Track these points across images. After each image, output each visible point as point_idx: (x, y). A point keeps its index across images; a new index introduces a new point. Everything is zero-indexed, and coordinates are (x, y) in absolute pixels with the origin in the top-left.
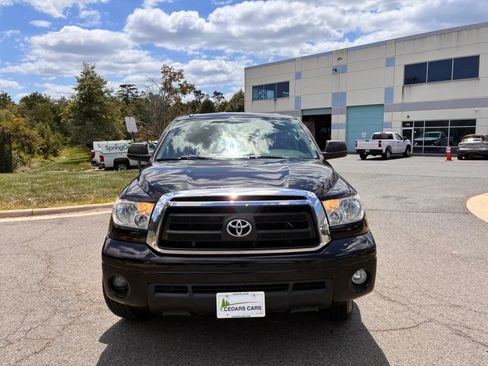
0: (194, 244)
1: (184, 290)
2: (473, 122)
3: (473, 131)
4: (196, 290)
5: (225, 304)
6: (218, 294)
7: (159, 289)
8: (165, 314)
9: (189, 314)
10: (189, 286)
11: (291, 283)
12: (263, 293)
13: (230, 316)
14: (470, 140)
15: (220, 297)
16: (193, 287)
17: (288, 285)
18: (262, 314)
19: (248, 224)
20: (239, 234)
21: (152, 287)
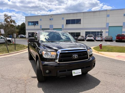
0: (63, 61)
1: (65, 71)
2: (80, 33)
3: (80, 35)
4: (68, 70)
5: (74, 73)
6: (72, 71)
7: (60, 72)
8: (60, 77)
9: (65, 76)
10: (66, 70)
11: (85, 67)
12: (81, 69)
13: (75, 75)
14: (80, 37)
15: (73, 71)
16: (67, 70)
17: (84, 67)
18: (81, 74)
19: (77, 55)
20: (75, 58)
21: (58, 71)
